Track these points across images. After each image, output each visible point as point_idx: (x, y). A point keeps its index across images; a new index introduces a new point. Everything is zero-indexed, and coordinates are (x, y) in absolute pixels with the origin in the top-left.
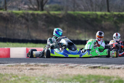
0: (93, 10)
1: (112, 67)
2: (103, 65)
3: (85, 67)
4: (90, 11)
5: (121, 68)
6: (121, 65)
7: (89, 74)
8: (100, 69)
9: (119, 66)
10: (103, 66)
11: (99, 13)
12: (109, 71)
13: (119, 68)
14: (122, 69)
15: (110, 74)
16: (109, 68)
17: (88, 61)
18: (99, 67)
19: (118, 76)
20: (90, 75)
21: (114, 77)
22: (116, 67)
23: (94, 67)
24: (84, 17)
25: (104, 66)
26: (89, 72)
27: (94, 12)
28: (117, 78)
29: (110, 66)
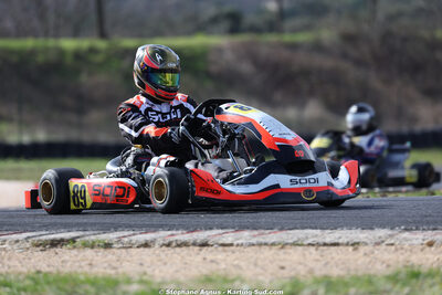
0: (46, 35)
1: (119, 240)
2: (87, 233)
3: (17, 241)
4: (36, 36)
5: (153, 241)
6: (154, 231)
7: (33, 270)
8: (75, 247)
9: (149, 236)
10: (87, 238)
11: (69, 44)
12: (110, 255)
13: (146, 245)
14: (157, 246)
15: (115, 268)
16: (108, 246)
17: (31, 220)
18: (73, 240)
19: (145, 273)
20: (39, 272)
21: (129, 281)
22: (134, 238)
23: (54, 244)
24: (15, 59)
25: (92, 237)
26: (33, 261)
27: (51, 43)
28: (141, 282)
29: (111, 236)
